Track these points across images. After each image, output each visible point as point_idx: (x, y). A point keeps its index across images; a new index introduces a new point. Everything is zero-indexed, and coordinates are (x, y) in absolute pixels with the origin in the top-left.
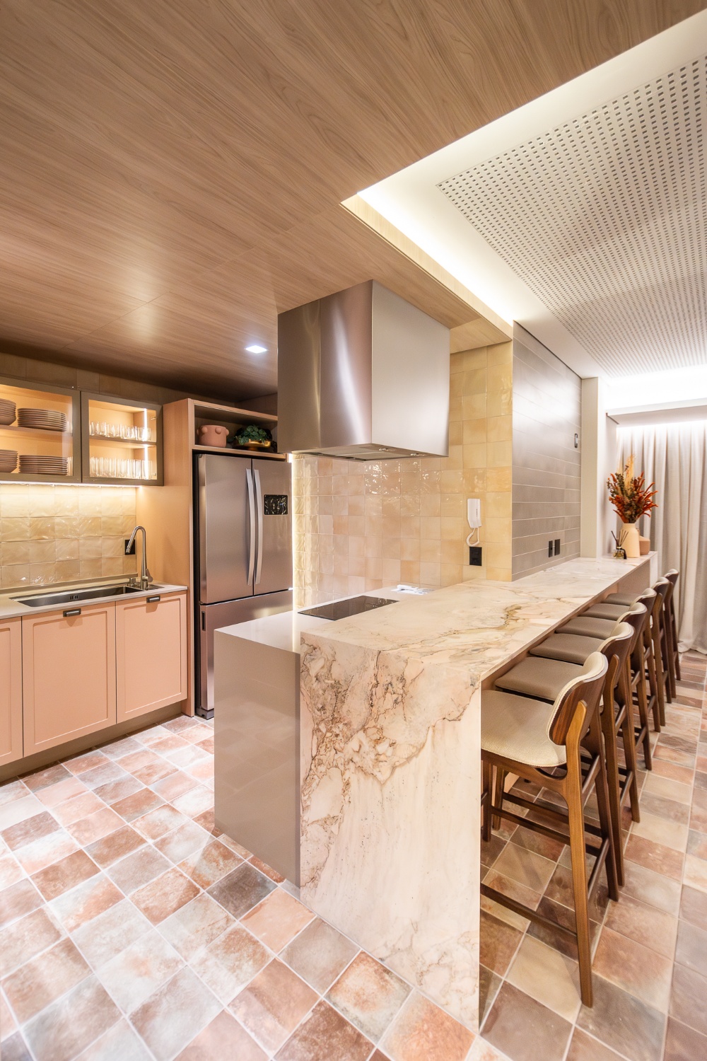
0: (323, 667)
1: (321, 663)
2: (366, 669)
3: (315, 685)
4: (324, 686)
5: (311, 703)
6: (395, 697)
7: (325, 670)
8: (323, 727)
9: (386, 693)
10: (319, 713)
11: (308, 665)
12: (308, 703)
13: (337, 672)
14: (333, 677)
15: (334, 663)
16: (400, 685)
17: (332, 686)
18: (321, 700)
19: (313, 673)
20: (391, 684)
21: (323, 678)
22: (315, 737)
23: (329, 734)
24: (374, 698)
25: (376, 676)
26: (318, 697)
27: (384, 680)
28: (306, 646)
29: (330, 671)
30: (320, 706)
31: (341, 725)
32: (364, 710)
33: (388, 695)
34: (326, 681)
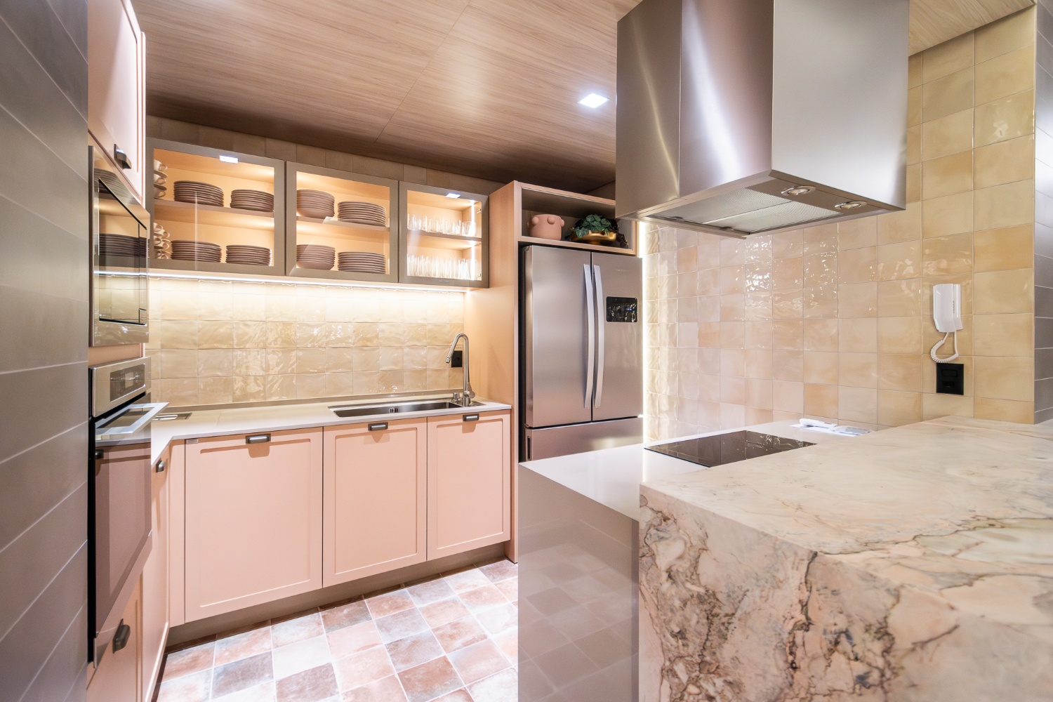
0: (681, 557)
1: (677, 548)
2: (778, 584)
3: (666, 586)
4: (686, 595)
5: (658, 617)
6: (860, 668)
7: (685, 565)
8: (680, 668)
9: (831, 651)
10: (673, 641)
11: (653, 547)
12: (654, 614)
13: (709, 572)
14: (704, 580)
15: (704, 555)
16: (878, 647)
17: (701, 599)
18: (678, 617)
19: (663, 562)
20: (847, 634)
21: (683, 578)
22: (665, 682)
23: (693, 689)
24: (799, 653)
25: (804, 606)
26: (672, 611)
27: (827, 619)
28: (650, 512)
29: (696, 567)
30: (676, 630)
31: (719, 682)
32: (774, 671)
33: (837, 658)
34: (689, 585)
